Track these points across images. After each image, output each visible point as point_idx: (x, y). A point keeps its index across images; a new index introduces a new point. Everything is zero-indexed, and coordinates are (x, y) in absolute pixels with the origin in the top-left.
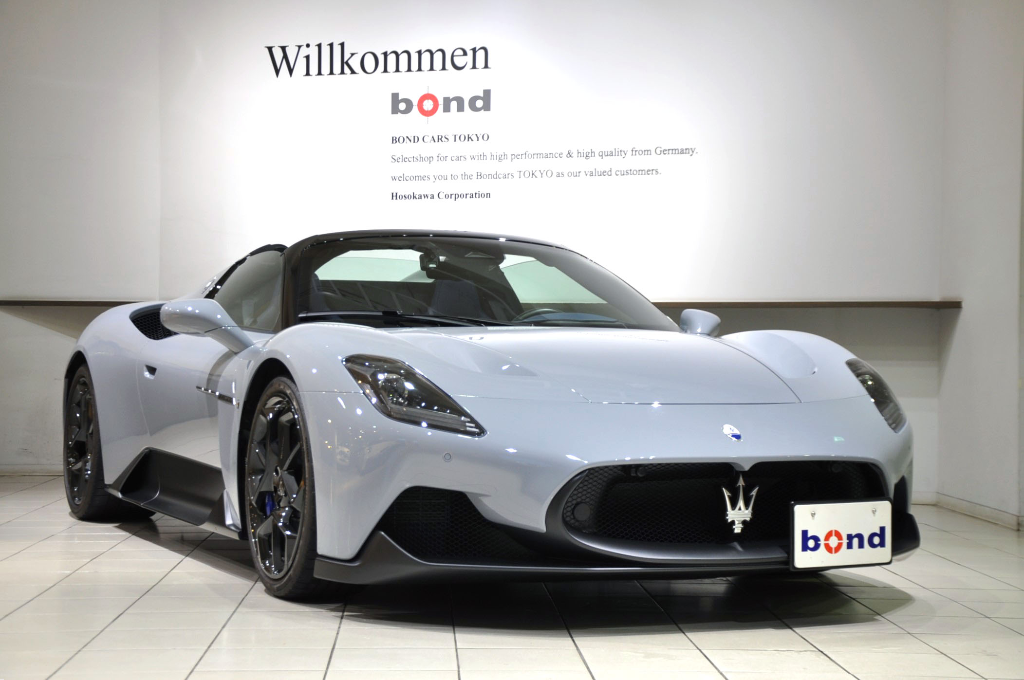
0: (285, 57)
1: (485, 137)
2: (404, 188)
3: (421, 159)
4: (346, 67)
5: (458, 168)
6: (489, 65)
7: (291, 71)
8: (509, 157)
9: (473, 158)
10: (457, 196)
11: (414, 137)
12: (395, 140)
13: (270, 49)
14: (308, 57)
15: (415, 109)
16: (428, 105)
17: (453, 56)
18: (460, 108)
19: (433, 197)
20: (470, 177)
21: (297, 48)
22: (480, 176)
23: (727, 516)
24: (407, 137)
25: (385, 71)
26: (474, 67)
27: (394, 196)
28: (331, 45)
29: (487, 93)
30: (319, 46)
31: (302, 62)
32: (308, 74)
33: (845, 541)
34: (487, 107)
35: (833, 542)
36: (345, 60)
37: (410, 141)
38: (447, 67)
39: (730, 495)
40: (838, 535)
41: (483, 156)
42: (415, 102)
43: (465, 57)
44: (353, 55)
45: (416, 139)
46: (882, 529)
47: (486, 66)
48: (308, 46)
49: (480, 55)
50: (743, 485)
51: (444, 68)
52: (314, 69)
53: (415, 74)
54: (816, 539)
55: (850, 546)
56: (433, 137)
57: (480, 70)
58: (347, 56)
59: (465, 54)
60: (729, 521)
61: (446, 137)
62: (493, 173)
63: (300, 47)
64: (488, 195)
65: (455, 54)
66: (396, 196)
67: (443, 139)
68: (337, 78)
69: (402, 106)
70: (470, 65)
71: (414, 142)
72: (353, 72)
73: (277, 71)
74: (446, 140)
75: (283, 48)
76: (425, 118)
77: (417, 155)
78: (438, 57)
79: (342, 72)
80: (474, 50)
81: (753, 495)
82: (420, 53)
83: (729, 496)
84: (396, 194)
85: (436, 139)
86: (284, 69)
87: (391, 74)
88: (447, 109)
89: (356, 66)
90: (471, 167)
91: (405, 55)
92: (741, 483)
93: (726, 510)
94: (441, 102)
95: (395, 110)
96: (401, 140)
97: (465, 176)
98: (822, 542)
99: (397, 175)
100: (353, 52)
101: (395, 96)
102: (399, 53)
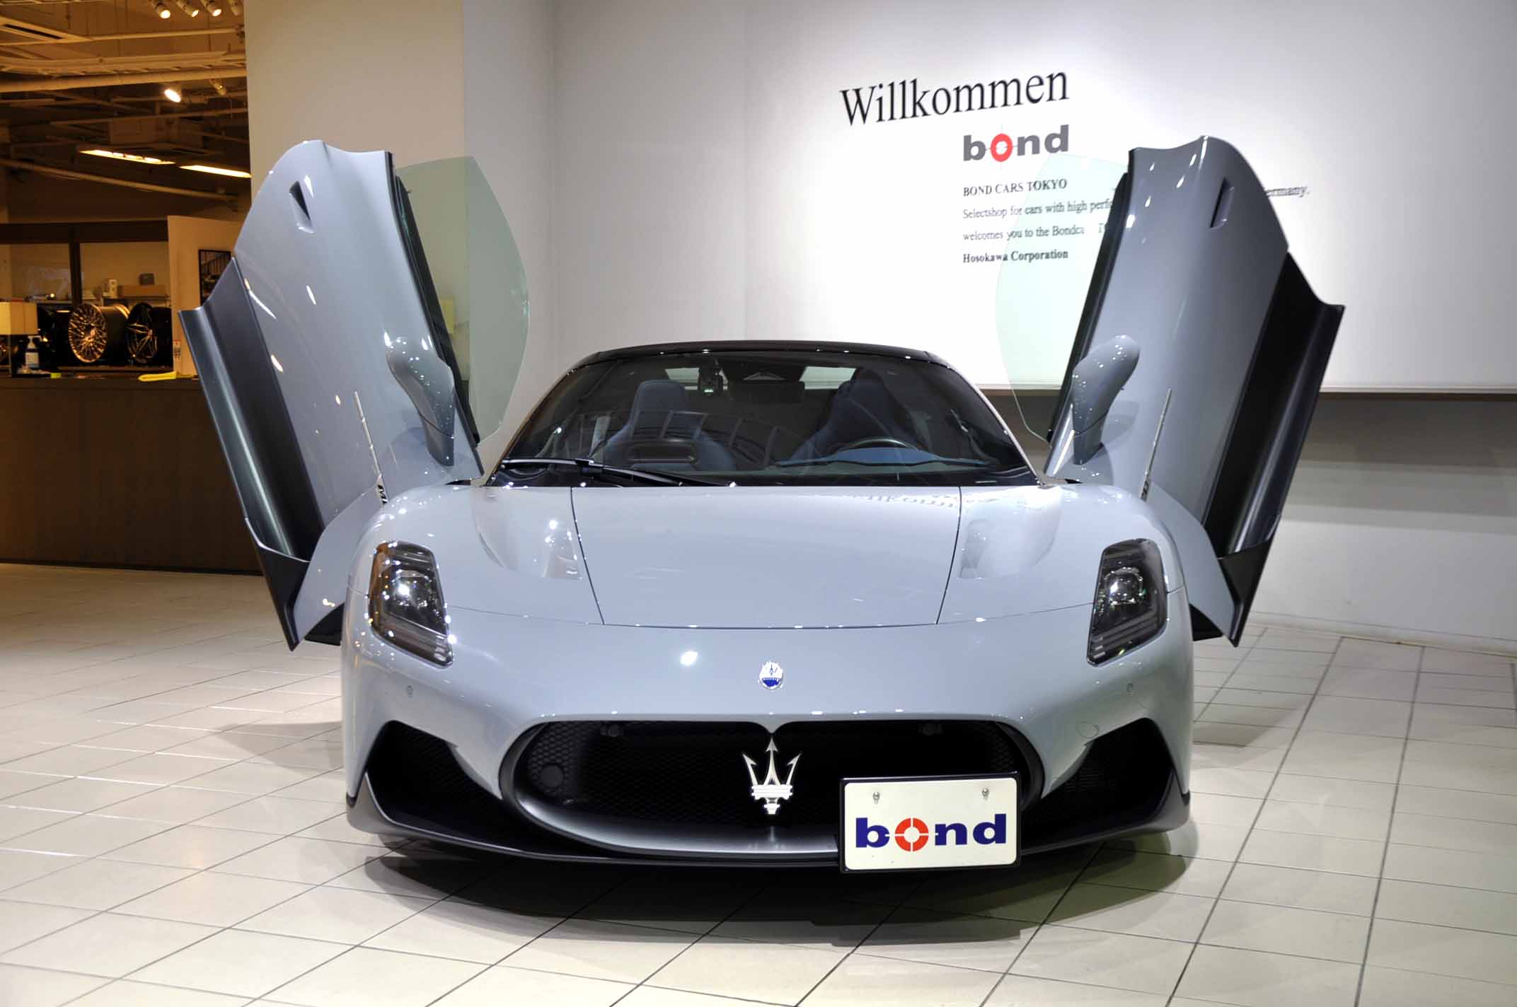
0: (859, 101)
1: (1063, 183)
2: (977, 248)
3: (993, 213)
4: (918, 108)
5: (1033, 222)
6: (1067, 95)
7: (864, 116)
8: (1089, 207)
9: (1049, 209)
10: (1033, 257)
11: (987, 187)
12: (967, 192)
13: (845, 93)
14: (880, 99)
15: (988, 153)
16: (1002, 148)
17: (1028, 87)
18: (1036, 150)
19: (1005, 259)
20: (1045, 233)
21: (870, 90)
22: (1057, 231)
23: (753, 791)
24: (980, 188)
25: (958, 110)
26: (1051, 99)
27: (967, 258)
28: (903, 83)
29: (1065, 129)
30: (892, 85)
31: (875, 104)
32: (880, 119)
33: (932, 834)
34: (1064, 147)
35: (912, 835)
36: (917, 100)
37: (983, 191)
38: (1021, 101)
39: (754, 763)
40: (920, 826)
41: (1059, 208)
42: (988, 145)
43: (1040, 87)
44: (925, 93)
45: (988, 190)
46: (1001, 819)
47: (1064, 97)
48: (881, 86)
49: (1058, 82)
50: (774, 752)
51: (1018, 103)
52: (886, 114)
53: (988, 112)
54: (882, 831)
55: (941, 840)
56: (1006, 187)
57: (1058, 103)
58: (918, 96)
59: (1041, 83)
60: (757, 798)
61: (1021, 185)
62: (1070, 227)
63: (873, 88)
64: (1065, 255)
65: (1031, 84)
66: (968, 258)
67: (1017, 188)
68: (909, 121)
69: (975, 151)
70: (1047, 96)
71: (987, 193)
72: (925, 114)
73: (851, 118)
74: (1020, 189)
75: (857, 91)
76: (999, 163)
77: (989, 208)
78: (1012, 88)
79: (914, 115)
80: (1051, 78)
81: (792, 765)
82: (993, 85)
83: (752, 765)
84: (969, 255)
85: (1010, 189)
86: (858, 116)
87: (964, 114)
88: (1021, 152)
89: (929, 109)
90: (1047, 220)
91: (978, 89)
92: (772, 748)
93: (750, 784)
94: (1015, 143)
95: (967, 156)
96: (974, 191)
97: (1042, 233)
98: (892, 835)
99: (969, 233)
100: (925, 90)
101: (967, 139)
102: (972, 87)
